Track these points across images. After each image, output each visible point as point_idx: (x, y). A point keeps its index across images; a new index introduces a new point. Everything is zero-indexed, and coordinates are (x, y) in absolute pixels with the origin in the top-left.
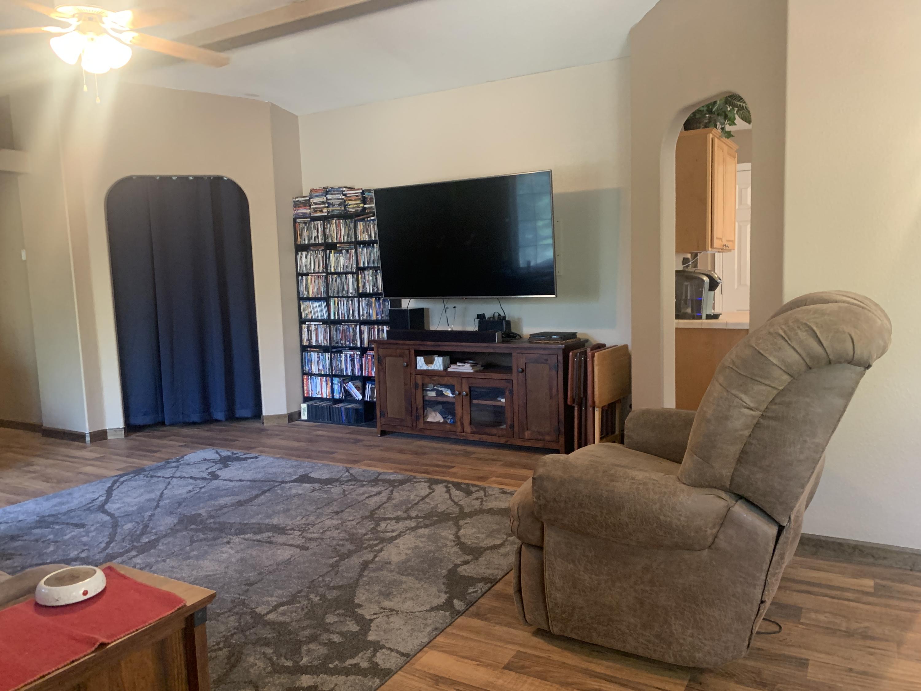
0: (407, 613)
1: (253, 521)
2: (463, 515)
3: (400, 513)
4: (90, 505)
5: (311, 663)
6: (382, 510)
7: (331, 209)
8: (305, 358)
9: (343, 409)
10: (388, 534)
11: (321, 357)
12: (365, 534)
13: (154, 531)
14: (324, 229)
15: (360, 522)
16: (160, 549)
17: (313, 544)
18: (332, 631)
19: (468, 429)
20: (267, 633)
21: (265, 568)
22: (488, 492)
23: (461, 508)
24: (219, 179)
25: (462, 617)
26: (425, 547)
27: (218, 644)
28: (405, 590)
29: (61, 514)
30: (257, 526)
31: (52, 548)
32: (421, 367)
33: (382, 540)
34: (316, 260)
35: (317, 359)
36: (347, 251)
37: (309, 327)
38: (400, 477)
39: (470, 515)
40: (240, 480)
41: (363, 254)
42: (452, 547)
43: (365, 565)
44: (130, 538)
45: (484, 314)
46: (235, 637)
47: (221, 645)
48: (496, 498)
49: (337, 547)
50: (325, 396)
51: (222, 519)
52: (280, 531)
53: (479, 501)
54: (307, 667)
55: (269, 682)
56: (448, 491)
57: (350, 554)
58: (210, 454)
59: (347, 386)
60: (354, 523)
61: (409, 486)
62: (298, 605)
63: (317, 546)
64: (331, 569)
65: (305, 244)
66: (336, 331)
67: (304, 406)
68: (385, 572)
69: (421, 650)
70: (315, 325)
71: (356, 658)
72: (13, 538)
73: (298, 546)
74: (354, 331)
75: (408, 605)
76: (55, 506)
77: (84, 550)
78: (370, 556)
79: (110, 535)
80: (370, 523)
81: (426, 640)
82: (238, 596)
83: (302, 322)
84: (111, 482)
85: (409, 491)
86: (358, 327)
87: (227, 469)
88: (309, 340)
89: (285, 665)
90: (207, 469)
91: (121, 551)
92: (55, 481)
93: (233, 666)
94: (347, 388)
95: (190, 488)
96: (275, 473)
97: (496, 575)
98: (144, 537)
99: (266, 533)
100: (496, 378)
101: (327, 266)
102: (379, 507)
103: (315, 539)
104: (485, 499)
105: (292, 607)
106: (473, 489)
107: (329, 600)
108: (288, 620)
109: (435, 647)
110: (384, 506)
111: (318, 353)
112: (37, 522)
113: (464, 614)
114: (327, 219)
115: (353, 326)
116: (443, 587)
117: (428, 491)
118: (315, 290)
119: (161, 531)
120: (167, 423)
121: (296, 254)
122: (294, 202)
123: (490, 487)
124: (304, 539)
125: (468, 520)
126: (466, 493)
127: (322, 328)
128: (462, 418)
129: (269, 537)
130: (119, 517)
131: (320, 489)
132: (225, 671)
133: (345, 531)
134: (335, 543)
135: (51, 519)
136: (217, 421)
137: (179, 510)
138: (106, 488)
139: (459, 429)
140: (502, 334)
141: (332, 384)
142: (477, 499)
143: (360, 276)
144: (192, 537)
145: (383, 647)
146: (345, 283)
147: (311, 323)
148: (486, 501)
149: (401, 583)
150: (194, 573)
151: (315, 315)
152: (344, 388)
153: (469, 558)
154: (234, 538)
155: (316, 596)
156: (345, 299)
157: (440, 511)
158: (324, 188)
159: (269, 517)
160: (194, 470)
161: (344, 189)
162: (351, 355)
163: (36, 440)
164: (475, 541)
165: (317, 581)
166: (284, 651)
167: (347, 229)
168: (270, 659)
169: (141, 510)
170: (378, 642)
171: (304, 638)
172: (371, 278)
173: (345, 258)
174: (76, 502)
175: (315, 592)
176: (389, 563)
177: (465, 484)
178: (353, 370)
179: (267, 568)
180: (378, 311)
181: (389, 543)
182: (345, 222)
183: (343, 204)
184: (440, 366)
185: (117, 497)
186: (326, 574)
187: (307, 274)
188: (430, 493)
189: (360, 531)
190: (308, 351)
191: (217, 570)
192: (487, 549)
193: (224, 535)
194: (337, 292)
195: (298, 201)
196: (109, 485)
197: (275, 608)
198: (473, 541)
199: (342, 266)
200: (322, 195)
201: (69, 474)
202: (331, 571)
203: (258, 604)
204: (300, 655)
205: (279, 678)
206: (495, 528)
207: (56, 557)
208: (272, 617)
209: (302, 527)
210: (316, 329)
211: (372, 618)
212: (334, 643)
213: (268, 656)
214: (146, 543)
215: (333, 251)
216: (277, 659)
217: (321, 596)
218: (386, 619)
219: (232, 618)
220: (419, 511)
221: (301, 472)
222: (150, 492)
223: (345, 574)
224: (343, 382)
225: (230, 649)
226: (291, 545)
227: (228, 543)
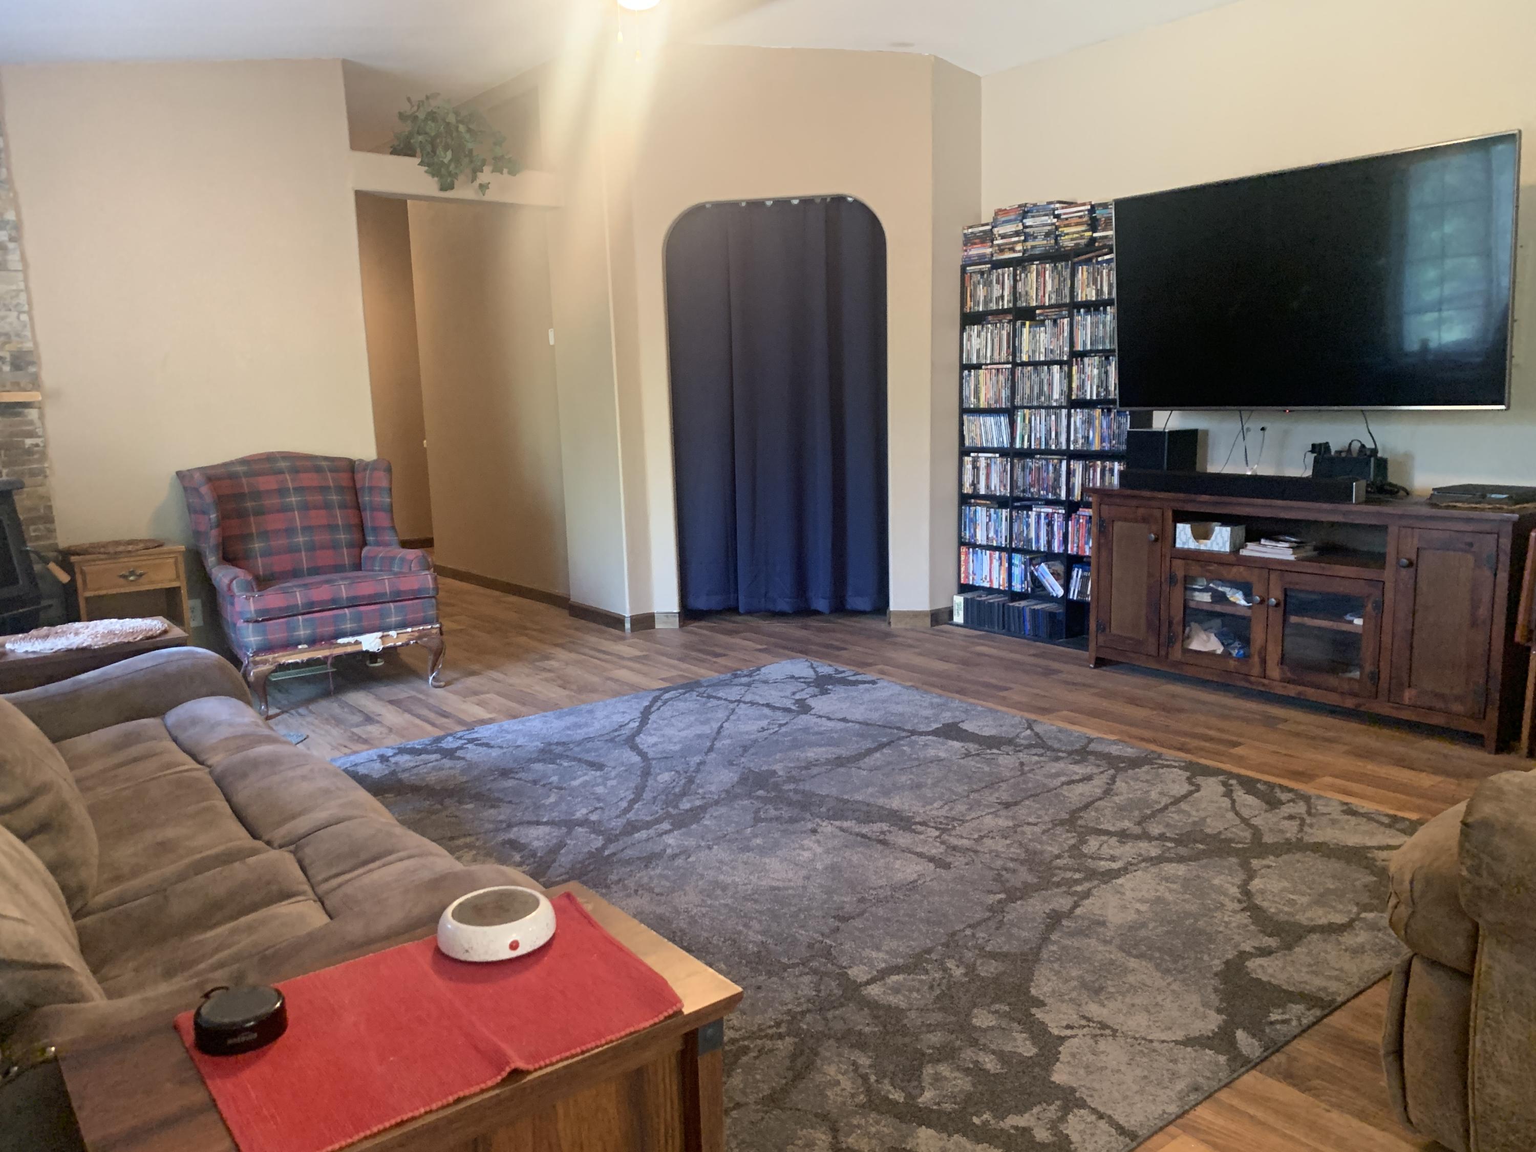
0: (1136, 1039)
1: (858, 797)
2: (1259, 847)
3: (1126, 824)
4: (616, 734)
5: (938, 1104)
6: (1093, 813)
7: (1029, 244)
8: (965, 515)
9: (1027, 610)
10: (1102, 863)
11: (994, 516)
12: (1058, 857)
13: (700, 791)
14: (1015, 281)
15: (1048, 831)
16: (706, 826)
17: (959, 861)
18: (984, 1045)
19: (1274, 672)
20: (863, 1023)
21: (871, 891)
22: (1316, 806)
23: (1257, 833)
24: (839, 200)
25: (1254, 1072)
26: (1176, 904)
27: (778, 1024)
28: (1133, 989)
29: (572, 742)
30: (865, 808)
31: (552, 799)
32: (1184, 543)
33: (1092, 874)
34: (996, 340)
35: (985, 519)
36: (1055, 321)
37: (975, 461)
38: (1130, 752)
39: (1277, 850)
40: (844, 720)
41: (1084, 327)
42: (1235, 912)
43: (1055, 919)
44: (664, 797)
45: (1327, 443)
46: (809, 1017)
47: (783, 1029)
48: (1334, 822)
49: (1004, 873)
50: (996, 586)
51: (807, 787)
52: (902, 824)
53: (1298, 822)
54: (932, 1111)
55: (859, 1126)
56: (1229, 794)
57: (1025, 891)
58: (801, 667)
59: (1037, 570)
60: (1036, 829)
61: (1147, 772)
62: (923, 977)
63: (967, 864)
64: (988, 914)
65: (978, 312)
66: (1023, 469)
67: (959, 600)
68: (1093, 942)
69: (1161, 1129)
70: (987, 458)
71: (1027, 1115)
72: (505, 773)
73: (931, 859)
74: (1057, 470)
75: (1137, 1023)
76: (568, 728)
77: (596, 809)
78: (1063, 903)
79: (636, 788)
80: (1069, 835)
81: (1173, 1109)
82: (821, 938)
83: (964, 451)
84: (650, 699)
85: (1147, 781)
86: (1064, 463)
87: (824, 697)
88: (974, 485)
89: (891, 1097)
90: (794, 694)
91: (648, 818)
92: (575, 687)
93: (798, 1077)
94: (1036, 573)
95: (764, 723)
96: (902, 715)
97: (1333, 993)
98: (685, 800)
99: (879, 824)
100: (1342, 574)
101: (1014, 350)
102: (1087, 806)
103: (965, 851)
104: (1308, 821)
105: (913, 980)
106: (1284, 797)
107: (983, 979)
108: (903, 1005)
109: (1194, 1131)
110: (1096, 804)
111: (989, 507)
112: (542, 751)
113: (1259, 1067)
114: (1020, 264)
115: (1056, 461)
116: (1213, 996)
117: (1186, 788)
118: (991, 394)
119: (711, 792)
120: (741, 610)
121: (963, 330)
122: (965, 234)
123: (1319, 797)
124: (943, 847)
125: (1270, 860)
126: (1267, 803)
127: (998, 462)
128: (1264, 648)
129: (883, 833)
130: (654, 759)
131: (978, 755)
132: (784, 1081)
133: (1021, 844)
134: (999, 863)
135: (559, 749)
136: (817, 613)
137: (743, 760)
138: (642, 709)
139: (1256, 670)
140: (1368, 486)
141: (1010, 565)
142: (1291, 817)
143: (1075, 368)
144: (757, 811)
145: (1082, 1104)
146: (1045, 381)
147: (980, 455)
148: (1311, 826)
149: (1126, 971)
150: (753, 878)
151: (987, 441)
152: (1032, 573)
153: (1272, 942)
154: (824, 824)
155: (958, 966)
156: (1043, 411)
157: (1208, 831)
158: (1020, 206)
159: (886, 793)
160: (773, 692)
161: (1058, 205)
162: (1047, 515)
163: (558, 618)
164: (1286, 909)
165: (963, 934)
166: (891, 1068)
167: (1056, 281)
168: (865, 1078)
169: (686, 751)
170: (1073, 1090)
171: (929, 1048)
172: (1096, 371)
173: (1048, 335)
174: (597, 725)
175: (957, 957)
176: (1103, 924)
177: (1266, 783)
178: (1049, 543)
179: (875, 893)
180: (1106, 433)
181: (1106, 883)
182: (1055, 267)
183: (1053, 234)
184: (1224, 544)
185: (655, 726)
186: (979, 923)
187: (978, 367)
188: (1190, 793)
189: (1050, 849)
190: (970, 505)
191: (790, 881)
192: (1312, 930)
193: (808, 816)
194: (1030, 398)
195: (972, 233)
196: (646, 703)
197: (882, 975)
198: (1280, 907)
199: (1043, 350)
200: (1015, 220)
201: (595, 679)
202: (989, 919)
203: (853, 962)
204: (920, 1082)
205: (877, 1123)
206: (1332, 887)
207: (554, 814)
208: (874, 991)
209: (941, 823)
210: (988, 466)
211: (1062, 1034)
212: (987, 1072)
213: (863, 1071)
214: (687, 811)
215: (1028, 323)
216: (877, 1081)
217: (967, 966)
218: (1091, 1042)
219: (806, 979)
220: (1168, 825)
221: (947, 717)
222: (703, 723)
223: (1015, 931)
224: (1031, 562)
225: (797, 1040)
226: (920, 855)
227: (814, 831)
